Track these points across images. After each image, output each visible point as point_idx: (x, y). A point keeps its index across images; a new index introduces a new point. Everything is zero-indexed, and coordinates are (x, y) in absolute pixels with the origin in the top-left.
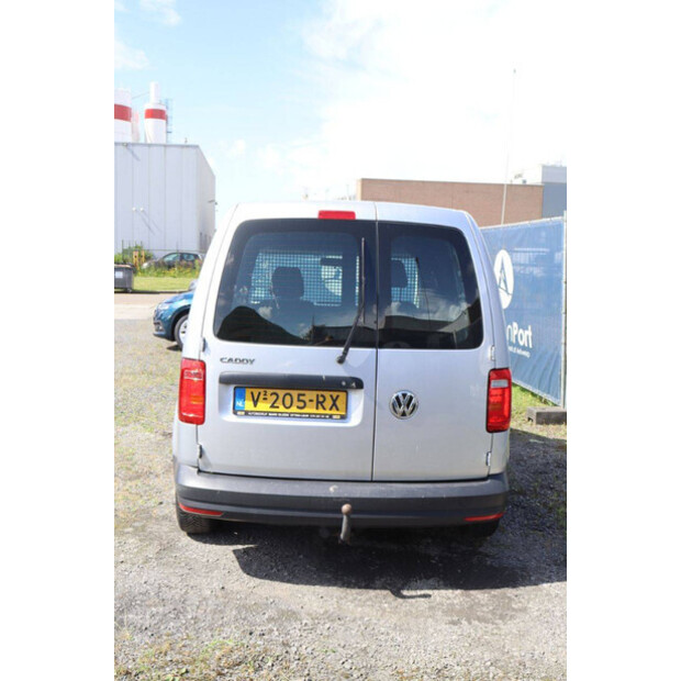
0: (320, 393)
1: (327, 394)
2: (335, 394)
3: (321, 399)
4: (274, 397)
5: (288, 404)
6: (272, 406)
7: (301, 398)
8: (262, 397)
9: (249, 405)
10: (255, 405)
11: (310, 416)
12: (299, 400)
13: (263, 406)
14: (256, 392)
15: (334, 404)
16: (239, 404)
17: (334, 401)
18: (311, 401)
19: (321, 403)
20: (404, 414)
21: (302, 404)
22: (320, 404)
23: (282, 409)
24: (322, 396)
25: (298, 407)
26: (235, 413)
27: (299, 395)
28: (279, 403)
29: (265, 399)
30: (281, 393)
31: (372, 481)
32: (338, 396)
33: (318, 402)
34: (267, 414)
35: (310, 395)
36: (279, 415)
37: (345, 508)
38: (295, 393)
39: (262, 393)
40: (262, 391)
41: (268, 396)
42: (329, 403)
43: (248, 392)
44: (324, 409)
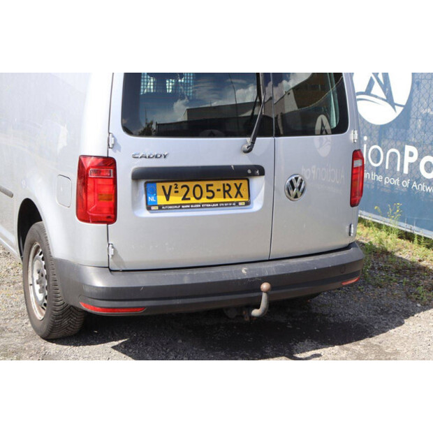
0: (226, 182)
1: (232, 183)
2: (238, 182)
3: (227, 188)
4: (185, 189)
5: (198, 195)
6: (184, 199)
7: (210, 188)
8: (173, 190)
9: (161, 200)
10: (168, 199)
11: (220, 205)
12: (208, 191)
13: (176, 199)
14: (167, 185)
15: (239, 192)
16: (151, 199)
17: (238, 189)
18: (219, 190)
19: (228, 192)
20: (296, 196)
21: (210, 194)
22: (226, 192)
23: (193, 200)
24: (228, 185)
25: (208, 198)
26: (149, 208)
27: (208, 186)
28: (190, 195)
29: (176, 192)
30: (191, 185)
31: (269, 260)
32: (241, 184)
33: (225, 191)
34: (180, 207)
35: (218, 185)
36: (191, 207)
37: (265, 286)
38: (203, 184)
39: (174, 187)
40: (172, 184)
41: (179, 189)
42: (234, 191)
43: (159, 186)
44: (231, 197)
